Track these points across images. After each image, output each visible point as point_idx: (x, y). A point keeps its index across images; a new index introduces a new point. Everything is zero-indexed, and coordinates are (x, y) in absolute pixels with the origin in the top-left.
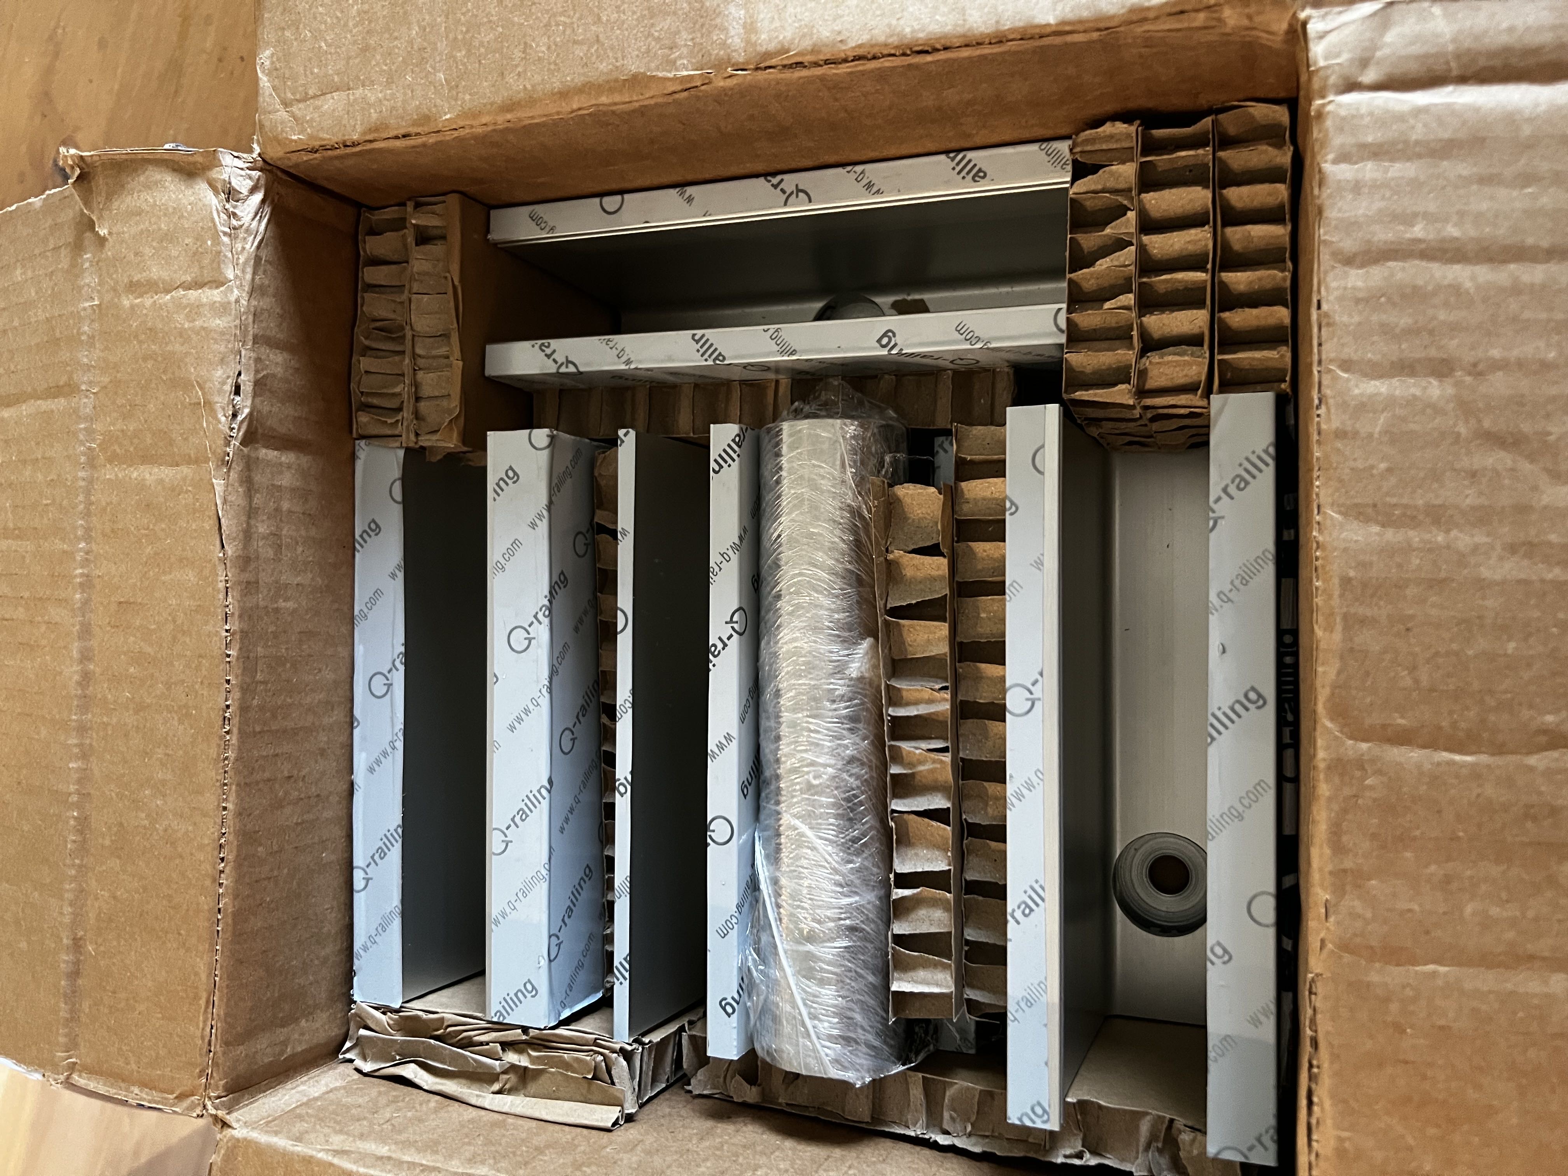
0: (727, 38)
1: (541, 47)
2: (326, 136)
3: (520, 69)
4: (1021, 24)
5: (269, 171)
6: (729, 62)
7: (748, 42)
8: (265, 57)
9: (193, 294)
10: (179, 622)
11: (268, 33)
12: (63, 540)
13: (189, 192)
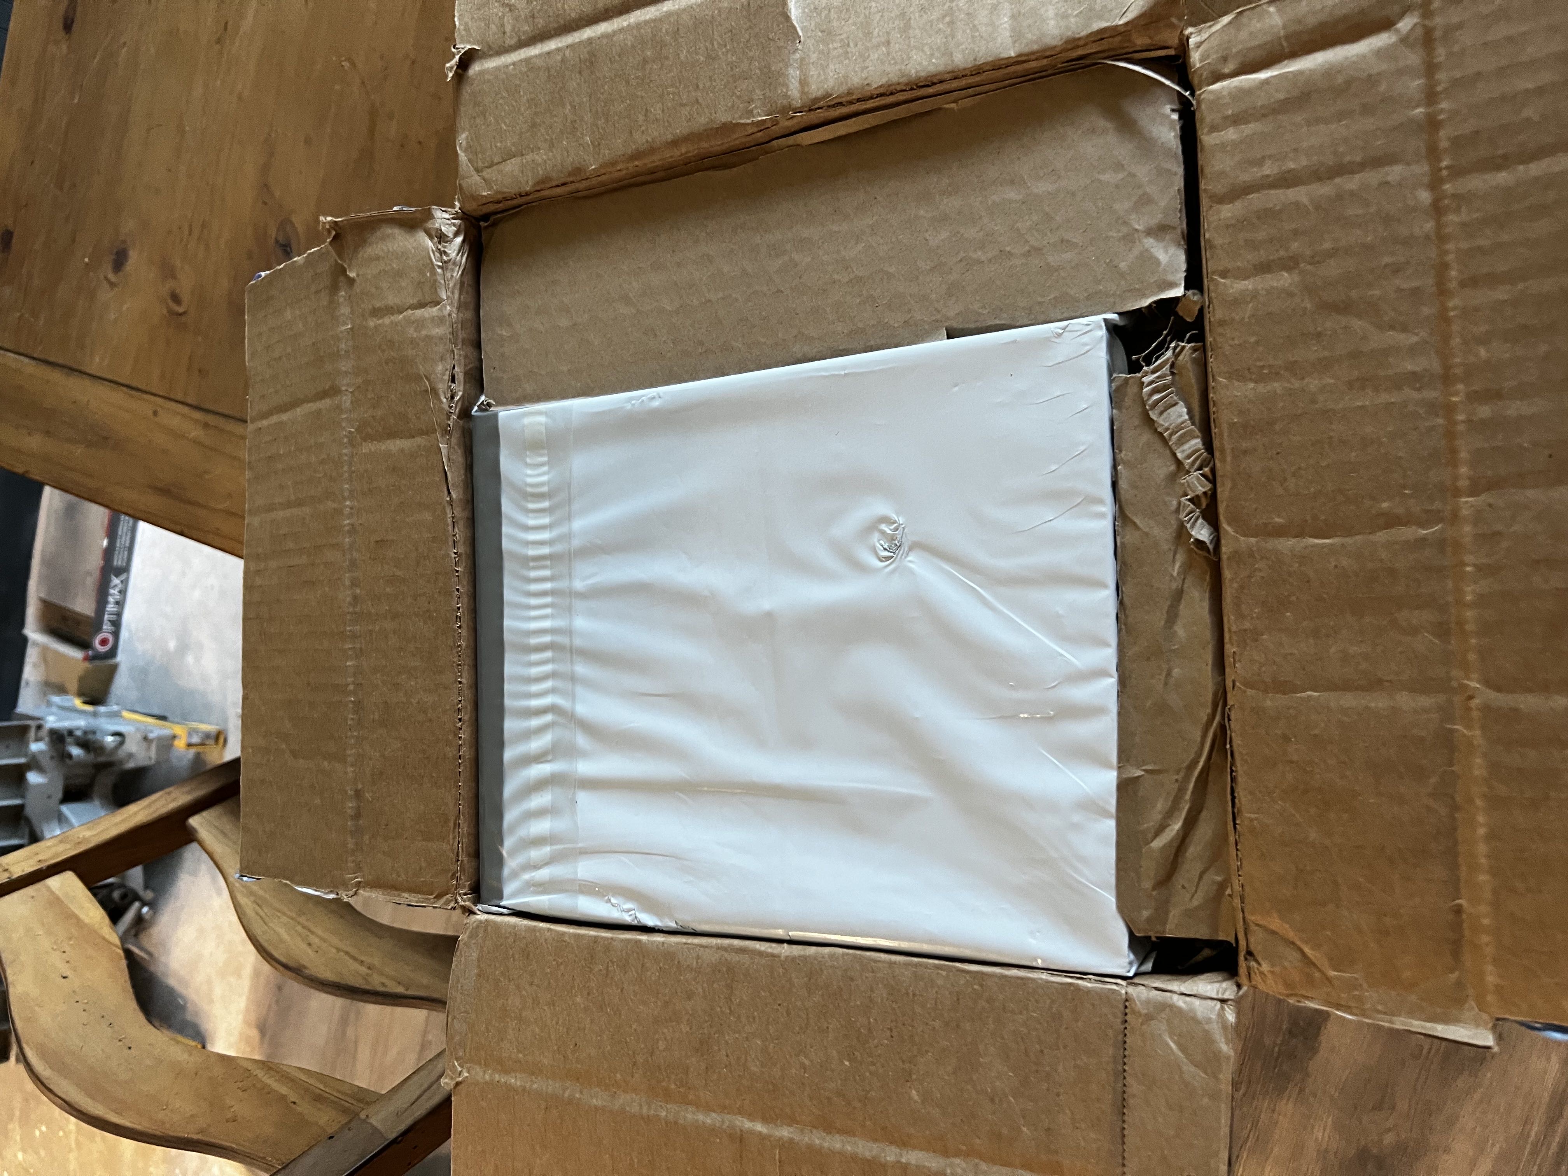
0: (788, 91)
1: (656, 110)
2: (506, 190)
3: (643, 128)
4: (991, 59)
5: (467, 219)
6: (790, 107)
7: (803, 93)
8: (462, 138)
9: (419, 312)
10: (420, 550)
11: (463, 122)
12: (334, 501)
13: (412, 240)
